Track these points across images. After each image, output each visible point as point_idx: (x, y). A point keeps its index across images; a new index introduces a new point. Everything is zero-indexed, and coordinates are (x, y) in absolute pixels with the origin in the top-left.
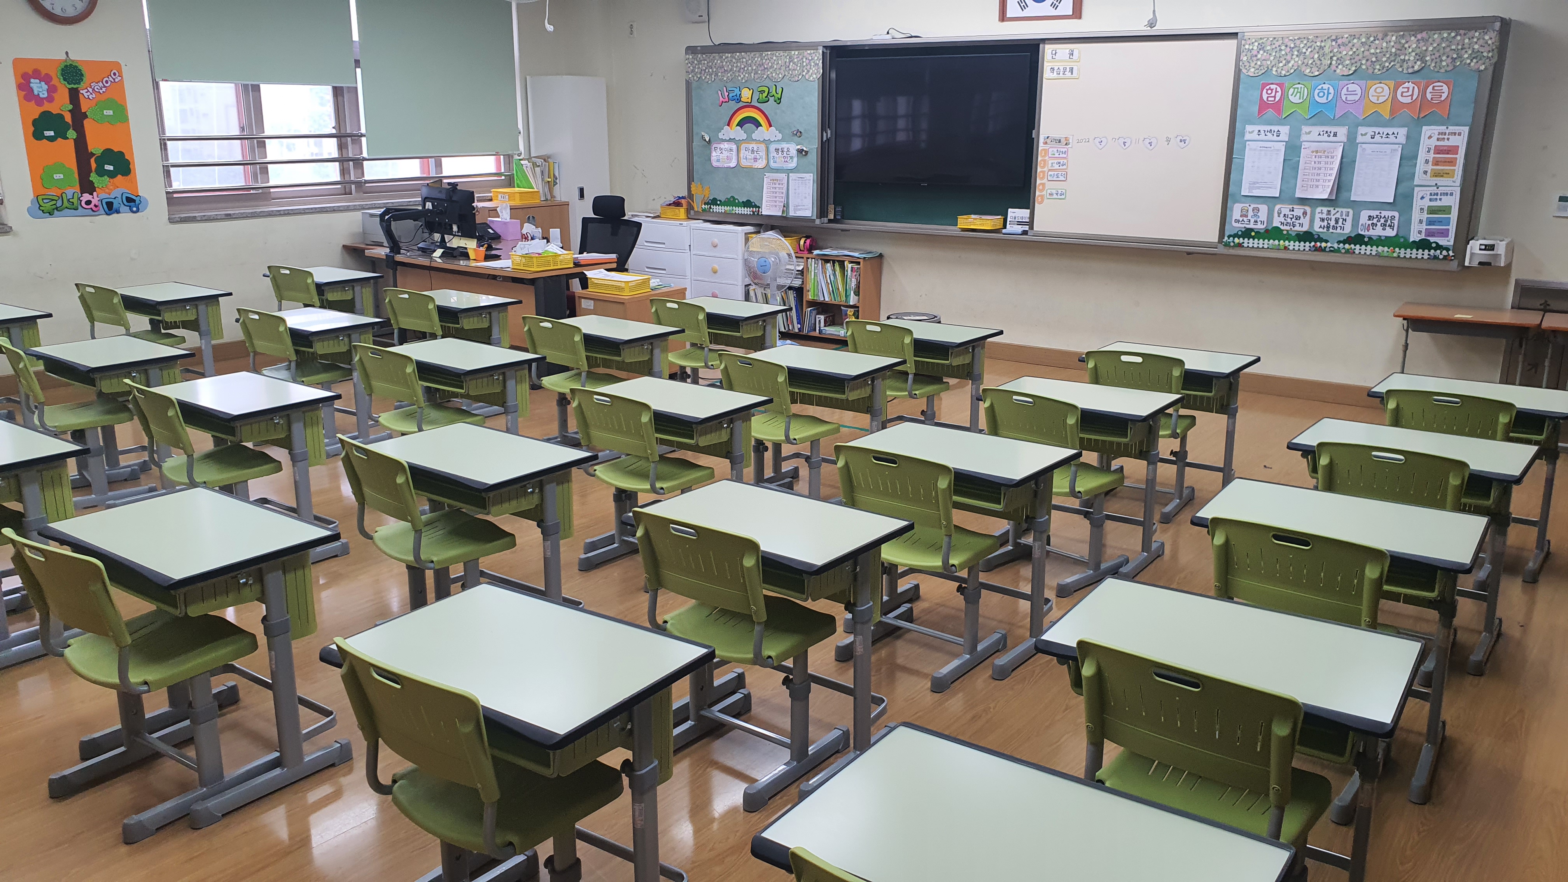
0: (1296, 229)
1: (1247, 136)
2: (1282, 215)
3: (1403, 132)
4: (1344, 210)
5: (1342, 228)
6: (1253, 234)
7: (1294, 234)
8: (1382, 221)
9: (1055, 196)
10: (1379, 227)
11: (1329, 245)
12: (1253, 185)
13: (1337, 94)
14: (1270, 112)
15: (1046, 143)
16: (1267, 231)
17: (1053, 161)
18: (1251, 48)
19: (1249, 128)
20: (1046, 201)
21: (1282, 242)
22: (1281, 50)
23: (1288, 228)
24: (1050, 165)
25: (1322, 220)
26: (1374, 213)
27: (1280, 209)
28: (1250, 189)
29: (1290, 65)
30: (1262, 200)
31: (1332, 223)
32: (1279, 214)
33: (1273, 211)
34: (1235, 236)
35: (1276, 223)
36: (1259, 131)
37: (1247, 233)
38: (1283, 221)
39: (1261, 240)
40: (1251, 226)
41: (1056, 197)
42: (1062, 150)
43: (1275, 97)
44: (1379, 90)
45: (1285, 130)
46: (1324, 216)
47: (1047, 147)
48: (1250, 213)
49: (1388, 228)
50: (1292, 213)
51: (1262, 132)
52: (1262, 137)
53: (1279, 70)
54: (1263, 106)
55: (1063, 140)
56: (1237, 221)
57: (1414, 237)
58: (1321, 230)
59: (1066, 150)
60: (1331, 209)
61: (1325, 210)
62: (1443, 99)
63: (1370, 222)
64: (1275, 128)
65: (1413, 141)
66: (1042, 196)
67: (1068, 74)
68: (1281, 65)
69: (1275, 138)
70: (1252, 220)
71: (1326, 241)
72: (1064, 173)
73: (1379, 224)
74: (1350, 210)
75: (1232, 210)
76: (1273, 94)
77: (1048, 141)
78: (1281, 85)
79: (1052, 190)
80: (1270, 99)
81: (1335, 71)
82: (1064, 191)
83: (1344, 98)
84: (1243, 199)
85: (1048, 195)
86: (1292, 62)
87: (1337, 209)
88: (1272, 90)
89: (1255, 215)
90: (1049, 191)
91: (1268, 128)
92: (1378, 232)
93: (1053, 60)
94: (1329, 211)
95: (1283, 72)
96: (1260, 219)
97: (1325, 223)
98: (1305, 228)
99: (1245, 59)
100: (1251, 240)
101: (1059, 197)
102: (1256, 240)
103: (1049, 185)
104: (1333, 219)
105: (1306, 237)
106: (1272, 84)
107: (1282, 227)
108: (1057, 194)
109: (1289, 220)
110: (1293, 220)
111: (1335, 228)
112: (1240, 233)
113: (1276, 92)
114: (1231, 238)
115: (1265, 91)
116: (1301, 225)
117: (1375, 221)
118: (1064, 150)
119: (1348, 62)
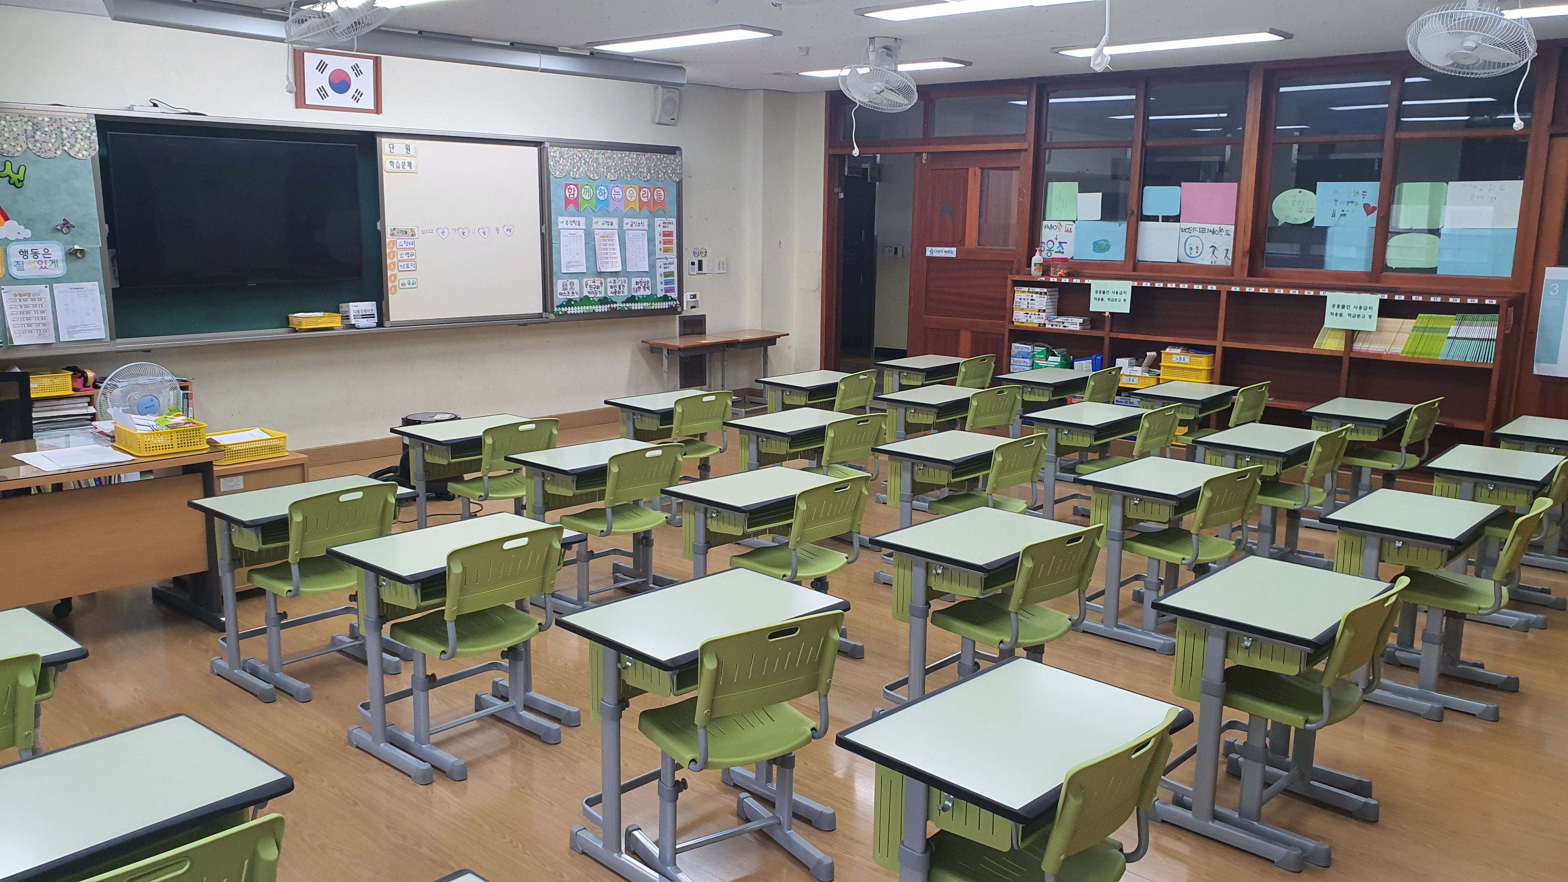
0: (598, 296)
1: (560, 226)
2: (588, 286)
3: (646, 221)
4: (623, 279)
5: (623, 292)
6: (573, 303)
7: (596, 300)
8: (643, 284)
9: (407, 286)
10: (642, 289)
11: (618, 305)
12: (569, 264)
13: (610, 193)
14: (572, 207)
15: (393, 235)
16: (581, 299)
17: (402, 252)
18: (555, 155)
19: (560, 219)
20: (398, 290)
21: (591, 306)
22: (574, 158)
23: (593, 296)
24: (399, 256)
25: (612, 287)
26: (638, 280)
27: (586, 282)
28: (567, 267)
29: (581, 170)
30: (575, 275)
31: (618, 289)
32: (586, 285)
33: (582, 283)
34: (562, 306)
35: (586, 293)
36: (567, 222)
37: (569, 303)
38: (589, 291)
39: (579, 307)
40: (570, 297)
41: (409, 286)
42: (409, 241)
43: (573, 195)
44: (631, 192)
45: (582, 220)
46: (613, 284)
47: (394, 238)
48: (569, 287)
49: (646, 289)
50: (594, 284)
51: (569, 222)
52: (569, 226)
53: (574, 174)
54: (568, 202)
55: (409, 232)
56: (561, 294)
57: (660, 294)
58: (612, 295)
59: (413, 240)
60: (616, 279)
61: (612, 279)
62: (662, 199)
63: (637, 286)
64: (577, 219)
65: (651, 226)
66: (395, 287)
67: (407, 168)
68: (575, 170)
69: (577, 227)
70: (571, 292)
71: (616, 303)
72: (413, 263)
73: (642, 287)
74: (625, 279)
75: (556, 286)
76: (572, 194)
77: (395, 232)
78: (576, 185)
79: (404, 280)
80: (571, 196)
81: (606, 177)
82: (415, 280)
83: (613, 196)
84: (563, 275)
85: (401, 285)
86: (582, 168)
87: (619, 279)
88: (571, 189)
89: (572, 288)
90: (401, 282)
91: (572, 219)
92: (642, 293)
93: (392, 154)
94: (615, 281)
95: (577, 176)
96: (577, 290)
97: (614, 290)
98: (603, 295)
99: (552, 163)
100: (572, 307)
101: (411, 286)
102: (575, 307)
103: (400, 275)
104: (618, 286)
105: (604, 301)
106: (571, 184)
107: (589, 296)
108: (409, 284)
109: (593, 290)
110: (596, 289)
111: (619, 292)
112: (564, 303)
113: (574, 191)
114: (559, 308)
115: (567, 190)
116: (600, 292)
117: (639, 285)
118: (411, 241)
119: (613, 171)
